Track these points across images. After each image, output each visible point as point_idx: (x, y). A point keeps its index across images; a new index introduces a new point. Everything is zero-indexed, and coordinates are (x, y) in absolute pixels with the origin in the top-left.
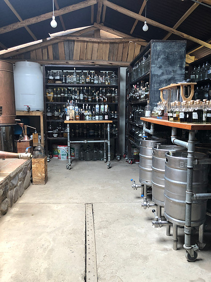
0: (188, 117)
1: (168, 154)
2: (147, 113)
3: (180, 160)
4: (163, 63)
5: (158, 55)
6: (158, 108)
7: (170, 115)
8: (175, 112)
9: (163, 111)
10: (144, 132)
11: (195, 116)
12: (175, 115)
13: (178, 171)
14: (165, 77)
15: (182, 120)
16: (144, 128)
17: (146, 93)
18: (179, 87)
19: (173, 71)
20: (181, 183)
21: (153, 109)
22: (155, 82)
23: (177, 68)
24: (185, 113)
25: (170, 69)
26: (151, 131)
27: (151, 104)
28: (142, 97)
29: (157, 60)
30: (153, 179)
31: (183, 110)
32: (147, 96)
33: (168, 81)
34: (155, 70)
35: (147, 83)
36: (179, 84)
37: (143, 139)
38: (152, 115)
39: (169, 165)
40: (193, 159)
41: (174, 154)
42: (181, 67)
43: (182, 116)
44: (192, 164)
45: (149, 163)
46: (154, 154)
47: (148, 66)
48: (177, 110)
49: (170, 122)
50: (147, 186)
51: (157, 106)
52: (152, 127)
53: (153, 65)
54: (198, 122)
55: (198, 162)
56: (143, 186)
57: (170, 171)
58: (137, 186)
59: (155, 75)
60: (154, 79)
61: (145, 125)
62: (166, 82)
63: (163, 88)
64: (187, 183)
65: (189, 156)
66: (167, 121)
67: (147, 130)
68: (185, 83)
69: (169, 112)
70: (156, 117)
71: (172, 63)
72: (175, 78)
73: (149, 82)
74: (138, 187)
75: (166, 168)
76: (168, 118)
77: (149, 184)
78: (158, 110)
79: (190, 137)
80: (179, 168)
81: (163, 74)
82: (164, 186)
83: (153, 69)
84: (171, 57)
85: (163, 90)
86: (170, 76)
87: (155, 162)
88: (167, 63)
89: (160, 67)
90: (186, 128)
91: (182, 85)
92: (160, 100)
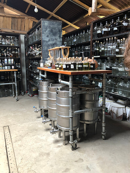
0: (68, 67)
1: (58, 89)
2: (42, 65)
3: (65, 93)
4: (50, 34)
5: (46, 29)
6: (48, 62)
7: (57, 66)
8: (60, 64)
9: (51, 64)
10: (40, 77)
11: (72, 67)
12: (60, 66)
13: (64, 99)
14: (51, 42)
15: (64, 69)
16: (40, 74)
17: (40, 52)
18: (60, 49)
19: (55, 39)
20: (66, 106)
21: (45, 62)
22: (45, 45)
23: (57, 37)
24: (67, 65)
25: (54, 37)
26: (45, 76)
27: (43, 59)
28: (37, 54)
29: (46, 32)
30: (48, 104)
31: (65, 63)
32: (40, 54)
33: (53, 45)
34: (45, 38)
35: (40, 46)
36: (61, 47)
37: (40, 81)
38: (44, 66)
39: (59, 96)
40: (73, 92)
41: (61, 89)
42: (60, 37)
43: (64, 67)
44: (72, 95)
45: (45, 95)
46: (48, 89)
47: (40, 35)
48: (61, 63)
49: (58, 70)
50: (44, 110)
51: (47, 60)
52: (45, 73)
53: (43, 35)
54: (74, 70)
55: (75, 93)
56: (41, 110)
57: (60, 100)
58: (37, 110)
59: (45, 41)
60: (44, 44)
61: (40, 72)
62: (52, 46)
63: (51, 49)
64: (70, 106)
65: (70, 90)
66: (55, 70)
67: (43, 75)
68: (64, 47)
69: (56, 64)
70: (47, 67)
71: (54, 34)
72: (56, 43)
73: (41, 45)
74: (39, 111)
75: (57, 98)
76: (56, 68)
77: (45, 108)
78: (48, 63)
79: (70, 79)
80: (64, 97)
81: (49, 40)
82: (56, 109)
83: (43, 37)
84: (54, 31)
85: (50, 51)
86: (54, 42)
87: (49, 95)
88: (51, 34)
89: (48, 36)
90: (68, 74)
91: (63, 48)
92: (48, 56)
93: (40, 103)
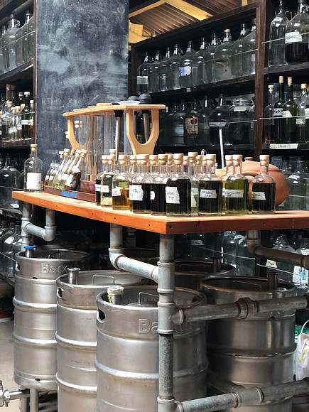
2: (33, 180)
3: (138, 315)
4: (71, 43)
5: (57, 19)
6: (63, 166)
7: (103, 189)
8: (117, 183)
9: (78, 177)
10: (24, 234)
12: (117, 191)
13: (131, 345)
14: (77, 81)
16: (25, 223)
17: (25, 122)
18: (119, 114)
19: (98, 65)
20: (144, 376)
21: (48, 168)
22: (49, 92)
23: (107, 57)
25: (90, 59)
26: (46, 232)
27: (40, 155)
28: (12, 130)
29: (54, 32)
30: (56, 367)
31: (140, 179)
32: (26, 131)
33: (89, 93)
34: (49, 60)
35: (27, 93)
36: (123, 105)
37: (23, 254)
38: (45, 186)
39: (109, 329)
40: (173, 310)
41: (122, 298)
42: (118, 56)
44: (172, 325)
45: (43, 324)
46: (61, 295)
47: (27, 46)
48: (121, 176)
49: (104, 209)
50: (38, 391)
51: (58, 160)
52: (48, 220)
53: (43, 47)
55: (185, 317)
57: (113, 346)
59: (49, 74)
60: (46, 86)
61: (26, 213)
62: (81, 95)
63: (76, 112)
64: (161, 376)
65: (163, 302)
66: (92, 205)
67: (36, 229)
69: (98, 182)
70: (58, 193)
71: (94, 45)
72: (102, 84)
73: (31, 90)
74: (12, 398)
75: (99, 338)
76: (98, 198)
77: (44, 384)
78: (63, 172)
79: (163, 253)
80: (135, 335)
81: (70, 71)
82: (95, 389)
83: (42, 58)
84: (92, 29)
85: (73, 118)
86: (90, 80)
87: (62, 321)
88: (80, 42)
89: (63, 53)
90: (151, 229)
91: (130, 110)
92: (65, 143)
93: (22, 358)
